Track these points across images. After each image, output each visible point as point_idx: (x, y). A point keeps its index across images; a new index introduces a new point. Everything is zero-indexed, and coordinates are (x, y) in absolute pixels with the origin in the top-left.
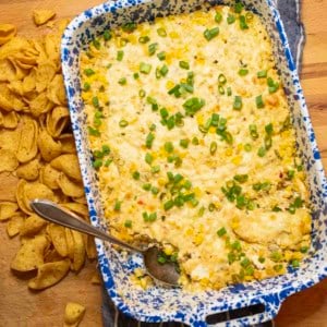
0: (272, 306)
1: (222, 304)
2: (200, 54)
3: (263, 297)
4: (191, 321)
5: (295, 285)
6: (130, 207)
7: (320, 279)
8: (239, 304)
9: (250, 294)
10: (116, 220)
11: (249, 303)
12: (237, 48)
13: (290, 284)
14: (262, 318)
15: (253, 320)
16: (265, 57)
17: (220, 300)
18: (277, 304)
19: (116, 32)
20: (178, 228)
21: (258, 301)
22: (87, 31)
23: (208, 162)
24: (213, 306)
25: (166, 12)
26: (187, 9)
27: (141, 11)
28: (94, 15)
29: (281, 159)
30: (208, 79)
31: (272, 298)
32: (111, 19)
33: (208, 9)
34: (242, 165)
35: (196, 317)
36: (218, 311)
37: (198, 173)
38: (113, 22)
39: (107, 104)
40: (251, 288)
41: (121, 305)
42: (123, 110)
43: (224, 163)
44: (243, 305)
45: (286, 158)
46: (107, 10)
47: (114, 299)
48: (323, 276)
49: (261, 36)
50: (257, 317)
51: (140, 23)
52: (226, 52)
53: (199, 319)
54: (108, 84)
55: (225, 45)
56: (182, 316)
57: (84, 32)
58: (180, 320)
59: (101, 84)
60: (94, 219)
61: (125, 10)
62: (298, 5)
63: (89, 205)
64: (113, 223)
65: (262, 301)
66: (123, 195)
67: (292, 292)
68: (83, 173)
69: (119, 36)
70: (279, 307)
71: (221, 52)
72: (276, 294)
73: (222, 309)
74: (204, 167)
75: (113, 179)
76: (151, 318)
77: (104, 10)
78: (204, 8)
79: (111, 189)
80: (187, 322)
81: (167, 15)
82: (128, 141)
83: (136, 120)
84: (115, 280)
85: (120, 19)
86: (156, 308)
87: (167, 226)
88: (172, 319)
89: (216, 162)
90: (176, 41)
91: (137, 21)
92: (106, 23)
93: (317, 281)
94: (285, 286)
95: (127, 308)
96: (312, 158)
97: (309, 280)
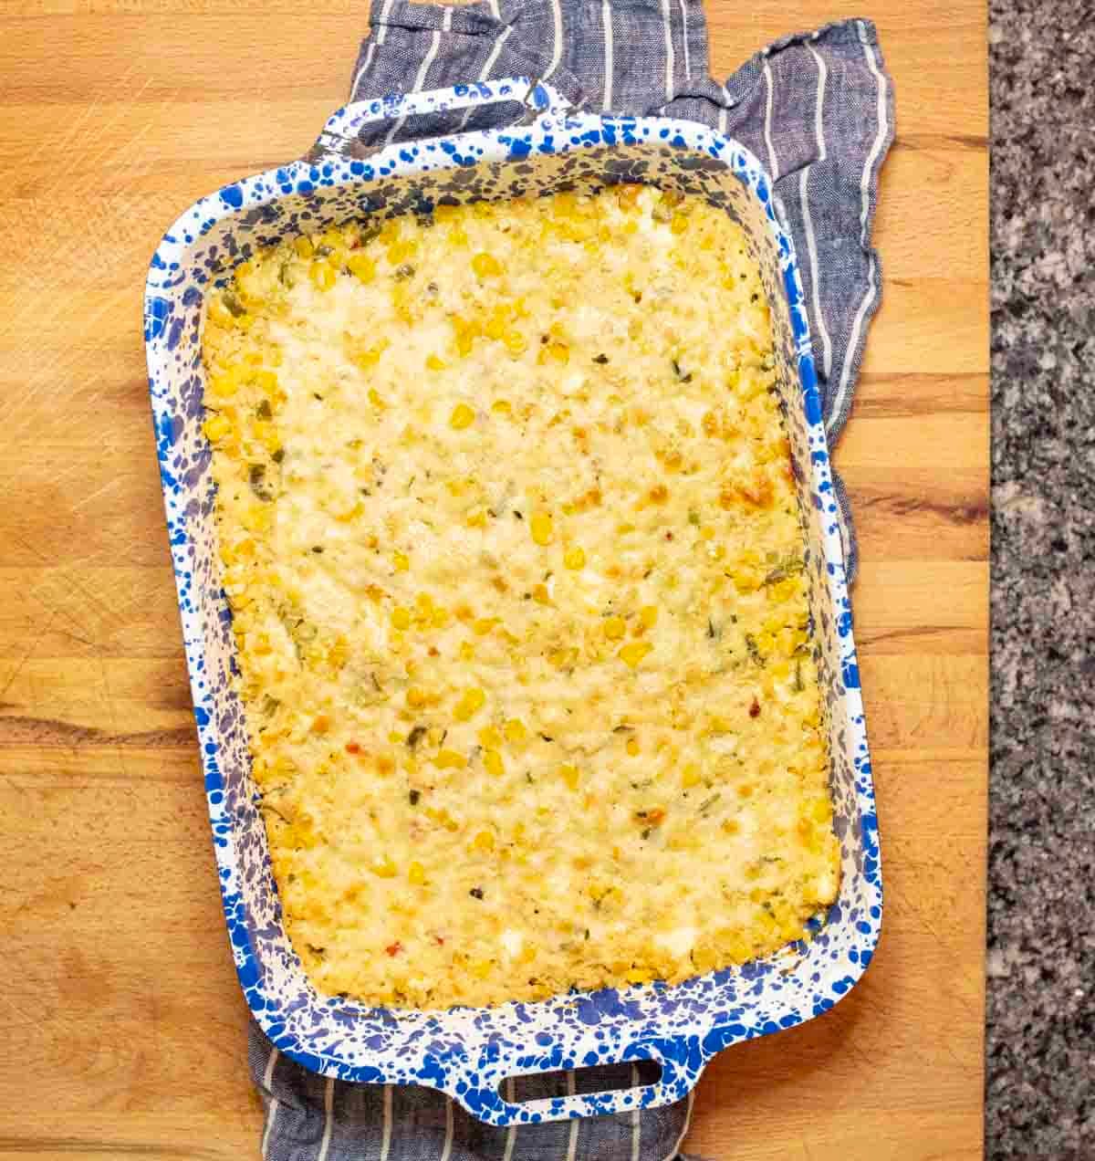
0: (680, 1071)
1: (547, 1051)
2: (557, 329)
3: (659, 1044)
4: (461, 1088)
5: (748, 1020)
6: (325, 761)
7: (816, 1010)
8: (591, 1057)
9: (625, 1031)
10: (282, 790)
11: (618, 1056)
12: (668, 320)
13: (736, 1014)
14: (650, 1096)
15: (624, 1101)
16: (748, 356)
17: (544, 1039)
18: (694, 1066)
19: (317, 240)
20: (453, 827)
21: (644, 1052)
22: (229, 240)
23: (554, 651)
24: (525, 1054)
25: (469, 194)
26: (532, 187)
27: (390, 191)
28: (249, 202)
29: (761, 661)
30: (574, 406)
31: (683, 1049)
32: (301, 210)
33: (597, 191)
34: (646, 669)
35: (475, 1080)
36: (535, 1069)
37: (521, 679)
38: (306, 216)
39: (278, 457)
40: (633, 1011)
41: (277, 1029)
42: (320, 480)
43: (597, 659)
44: (603, 1059)
45: (774, 662)
46: (287, 190)
47: (260, 1015)
48: (828, 1003)
49: (743, 291)
50: (636, 1093)
51: (389, 216)
52: (635, 329)
53: (482, 1086)
54: (283, 397)
55: (634, 309)
56: (440, 1075)
57: (218, 241)
58: (431, 1083)
59: (261, 396)
60: (217, 799)
61: (342, 191)
62: (865, 199)
63: (206, 757)
64: (273, 799)
65: (655, 1053)
66: (307, 721)
67: (737, 1039)
68: (192, 667)
69: (322, 252)
70: (698, 1074)
71: (621, 327)
72: (694, 1039)
73: (545, 1064)
74: (538, 665)
75: (281, 676)
76: (355, 1071)
77: (277, 190)
78: (583, 187)
79: (273, 705)
80: (450, 1090)
81: (472, 201)
82: (329, 570)
83: (358, 511)
84: (267, 959)
85: (327, 211)
86: (373, 1043)
87: (422, 818)
88: (410, 1078)
89: (576, 652)
90: (492, 283)
91: (381, 213)
92: (286, 219)
93: (807, 1014)
94: (721, 1018)
95: (291, 1040)
96: (840, 680)
97: (786, 1012)
